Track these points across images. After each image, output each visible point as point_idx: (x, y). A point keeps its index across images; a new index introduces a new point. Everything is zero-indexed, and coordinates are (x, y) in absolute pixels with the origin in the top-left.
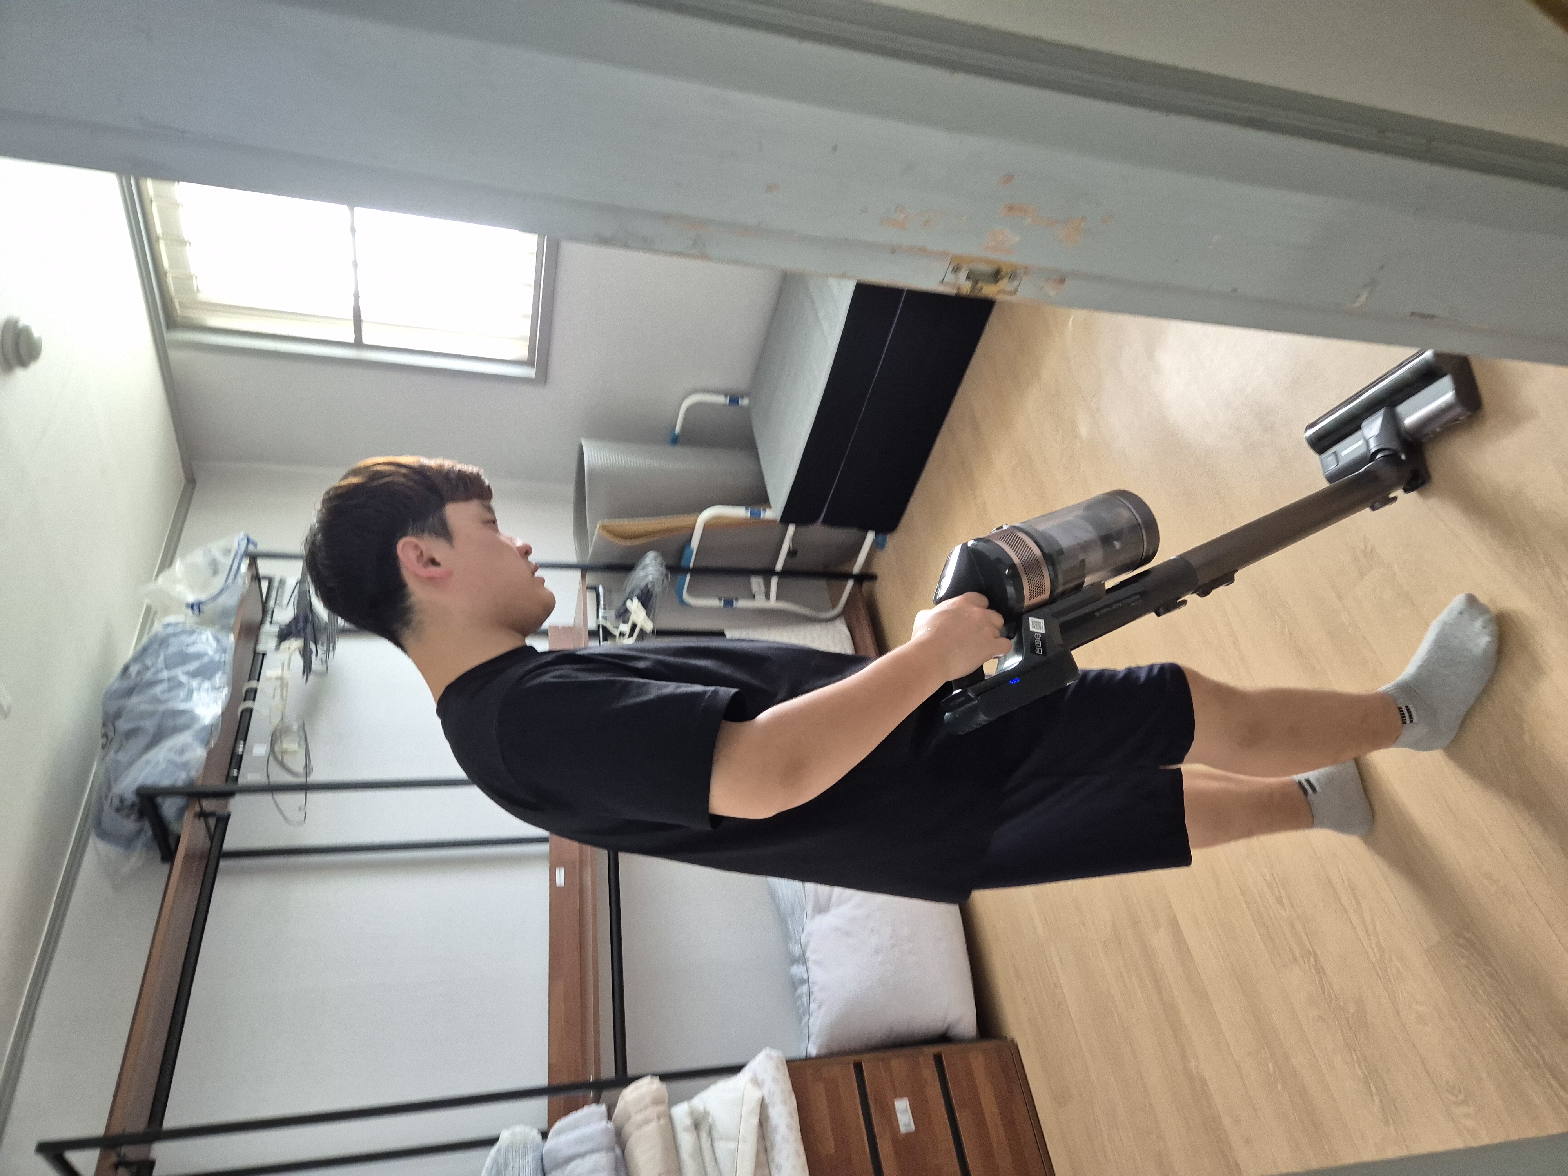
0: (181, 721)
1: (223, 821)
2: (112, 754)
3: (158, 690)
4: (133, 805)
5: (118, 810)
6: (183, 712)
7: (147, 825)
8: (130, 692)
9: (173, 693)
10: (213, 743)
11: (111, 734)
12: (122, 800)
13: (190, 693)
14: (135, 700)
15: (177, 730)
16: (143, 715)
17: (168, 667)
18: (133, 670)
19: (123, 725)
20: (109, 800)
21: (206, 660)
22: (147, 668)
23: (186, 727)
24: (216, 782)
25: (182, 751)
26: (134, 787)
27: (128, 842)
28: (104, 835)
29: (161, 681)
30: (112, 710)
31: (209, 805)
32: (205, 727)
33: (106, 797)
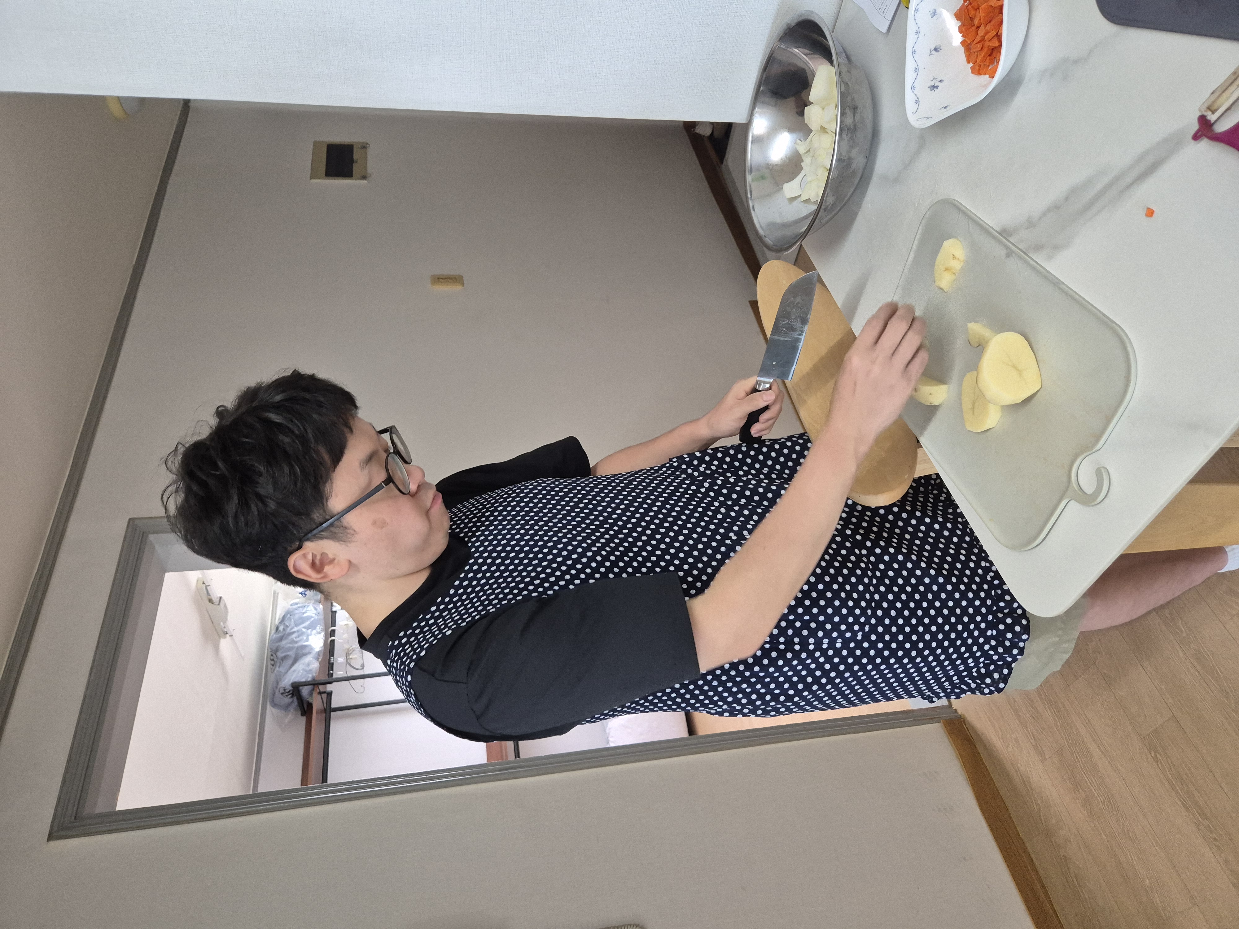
0: (306, 651)
1: (329, 694)
2: (277, 668)
3: (294, 636)
4: (289, 691)
5: (282, 694)
6: (306, 646)
7: (295, 699)
8: (281, 639)
9: (301, 638)
10: (320, 660)
11: (275, 660)
12: (285, 689)
13: (308, 636)
14: (284, 642)
15: (305, 655)
16: (289, 649)
17: (296, 625)
18: (281, 628)
19: (280, 655)
20: (278, 689)
21: (312, 619)
22: (287, 626)
23: (309, 653)
24: (324, 678)
25: (308, 665)
26: (290, 683)
27: (286, 708)
28: (274, 705)
29: (294, 632)
30: (274, 648)
31: (321, 688)
32: (317, 652)
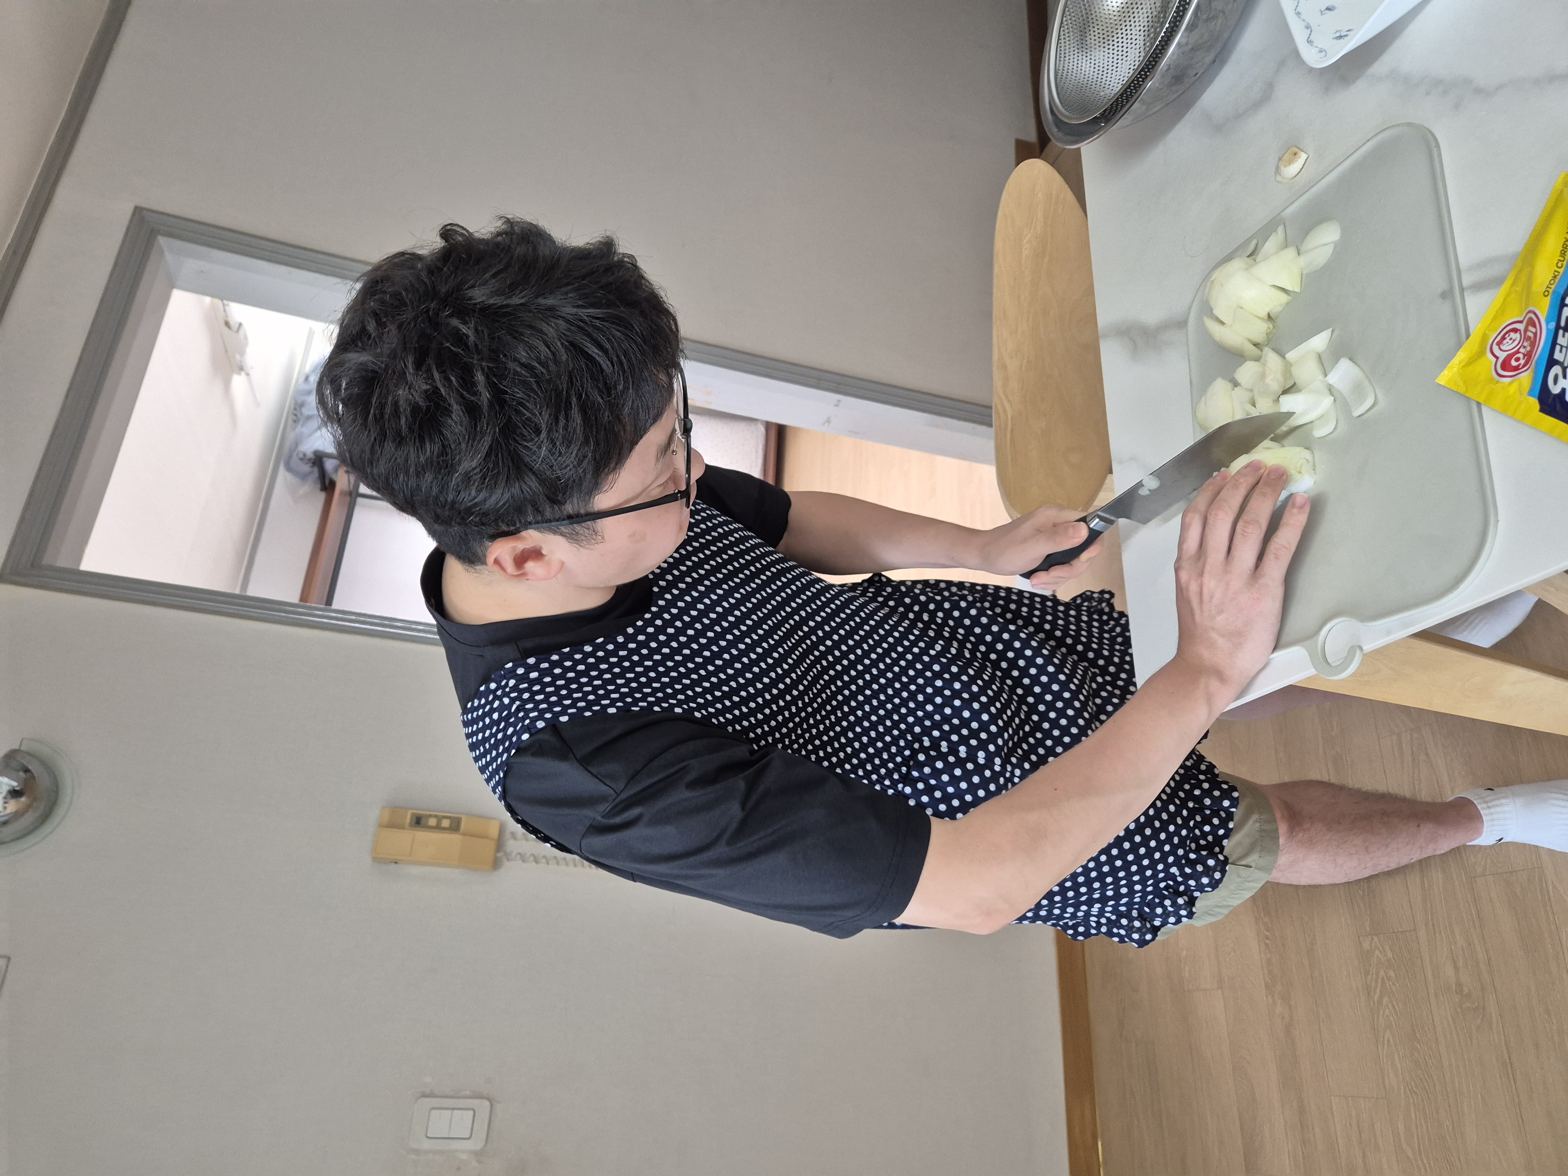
2: (299, 427)
4: (309, 460)
5: (301, 459)
11: (299, 415)
12: (305, 455)
19: (306, 411)
20: (297, 453)
26: (312, 450)
27: (304, 477)
28: (289, 468)
30: (299, 401)
33: (295, 450)
